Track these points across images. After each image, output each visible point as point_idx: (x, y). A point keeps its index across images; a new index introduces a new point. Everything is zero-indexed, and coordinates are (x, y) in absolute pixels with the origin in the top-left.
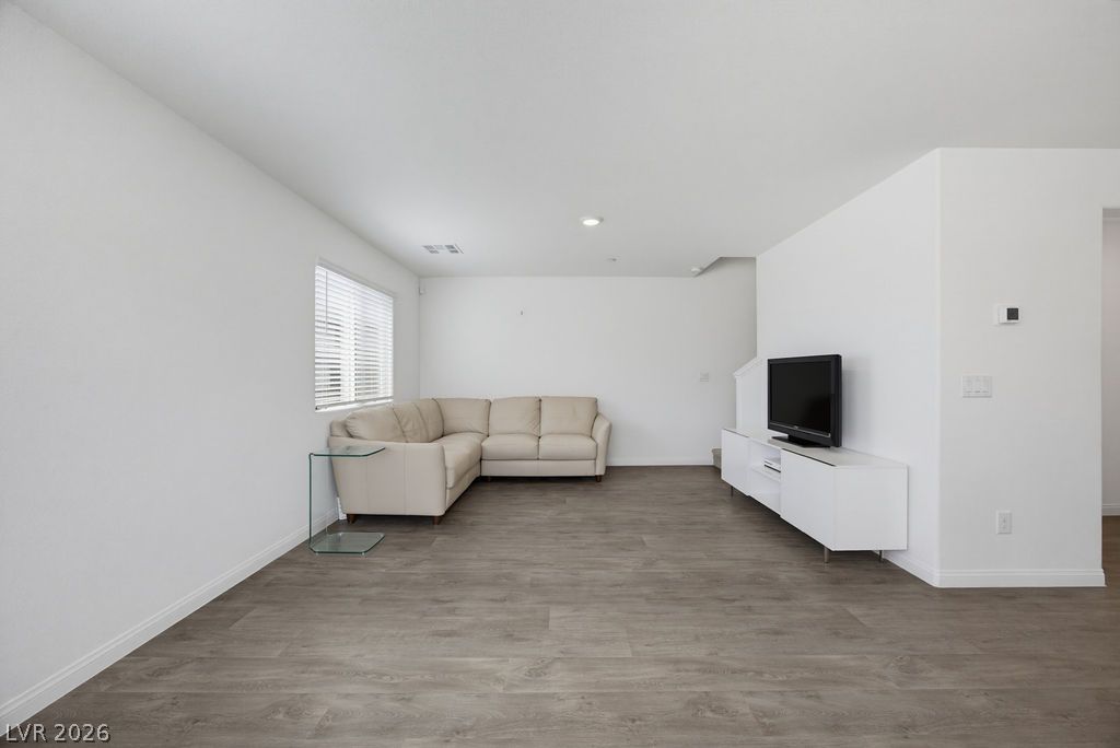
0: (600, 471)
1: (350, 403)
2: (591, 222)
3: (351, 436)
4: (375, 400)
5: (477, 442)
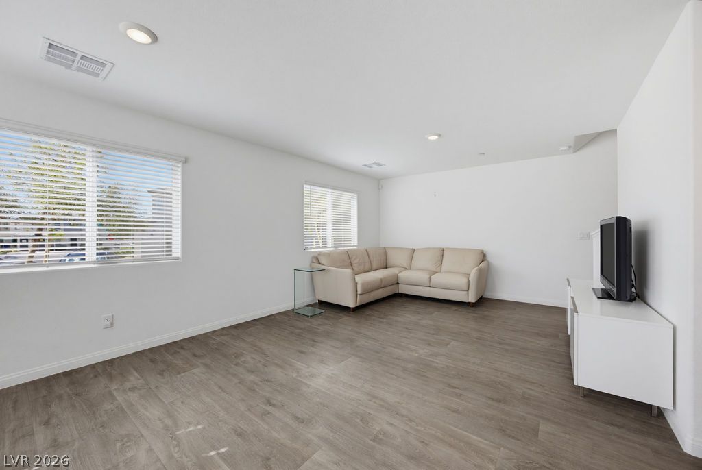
0: (472, 299)
2: (434, 138)
3: (320, 263)
4: (347, 246)
5: (397, 272)
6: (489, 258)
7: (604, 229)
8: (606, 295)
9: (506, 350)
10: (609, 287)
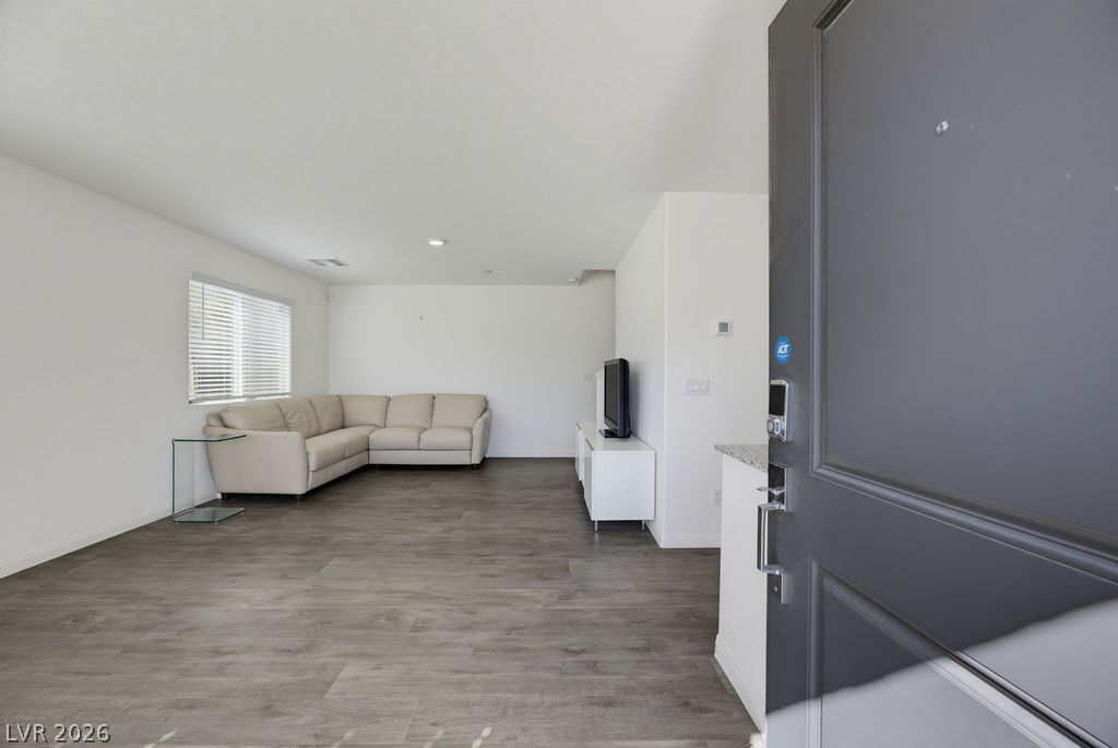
0: (476, 460)
1: (239, 397)
2: (437, 243)
3: (226, 426)
4: (276, 395)
5: (367, 433)
6: (491, 406)
7: (607, 368)
8: (609, 434)
9: (526, 509)
10: (614, 427)
